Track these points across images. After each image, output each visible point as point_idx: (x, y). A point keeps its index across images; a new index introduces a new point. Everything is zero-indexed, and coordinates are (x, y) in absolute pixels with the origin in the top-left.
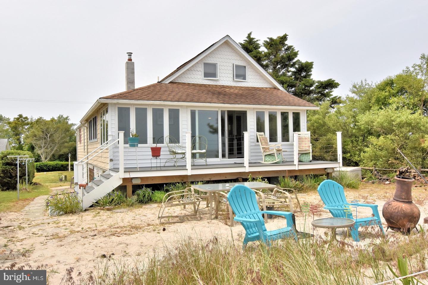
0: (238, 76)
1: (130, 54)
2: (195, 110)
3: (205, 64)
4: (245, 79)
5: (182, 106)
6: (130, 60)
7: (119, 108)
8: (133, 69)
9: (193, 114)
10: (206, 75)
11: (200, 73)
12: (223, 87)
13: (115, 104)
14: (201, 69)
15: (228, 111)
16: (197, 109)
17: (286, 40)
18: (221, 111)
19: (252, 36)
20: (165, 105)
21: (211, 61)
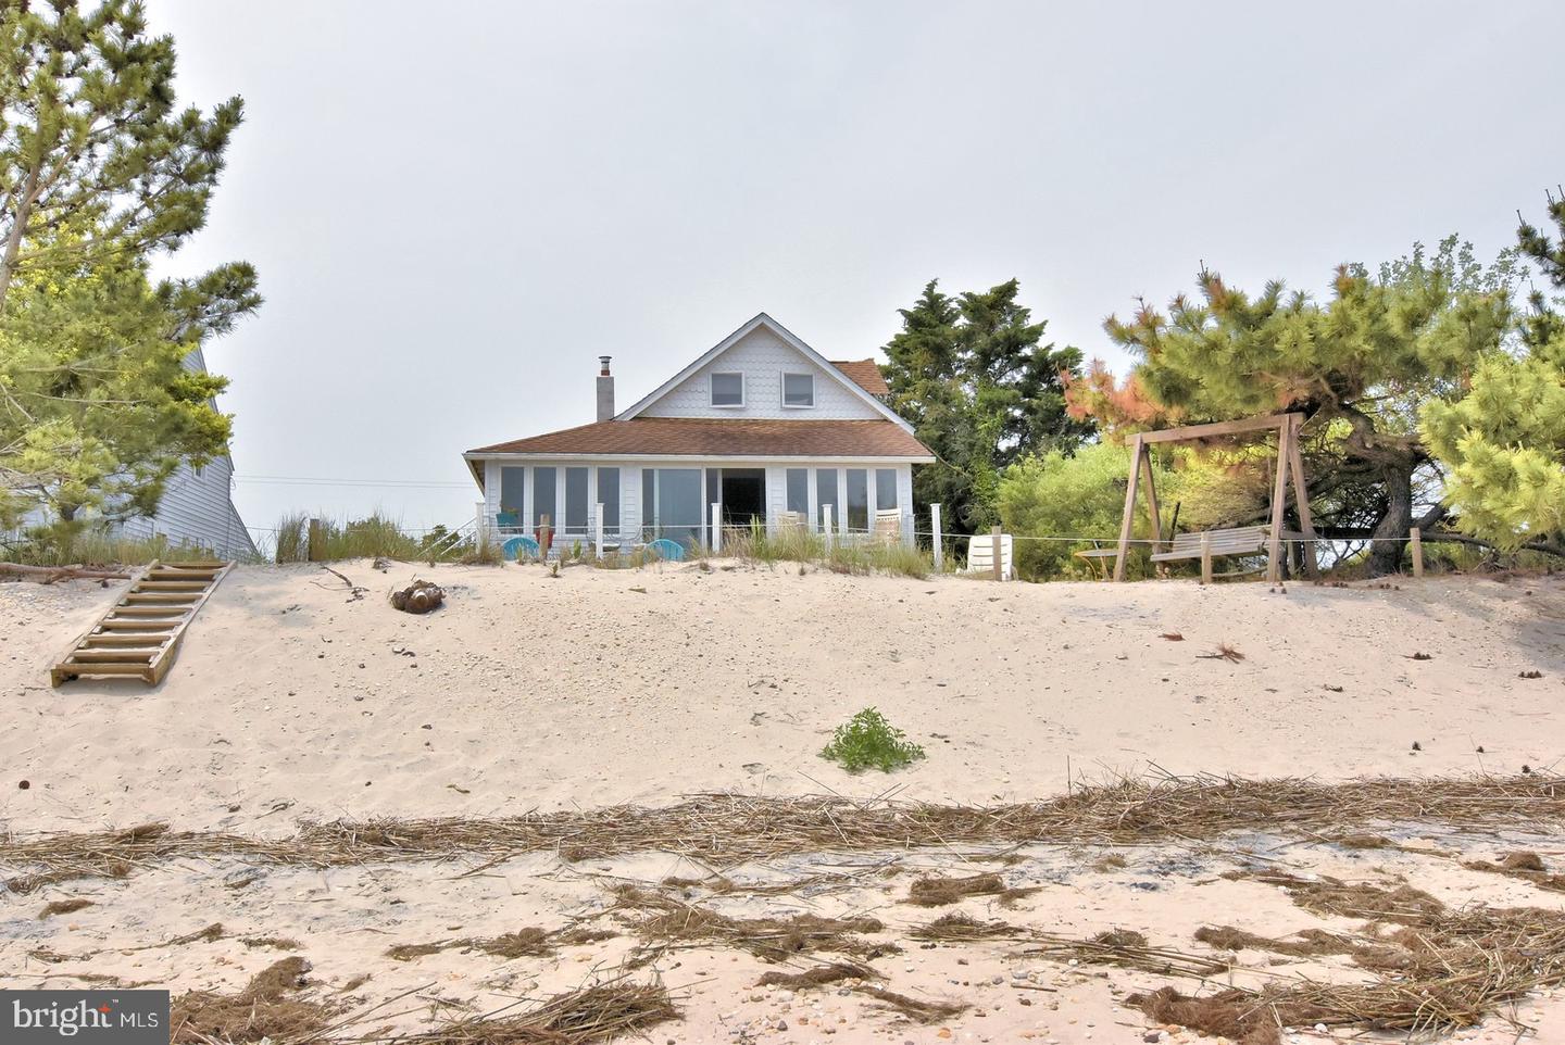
0: (790, 398)
1: (606, 360)
2: (652, 470)
3: (715, 377)
4: (811, 404)
5: (623, 462)
6: (606, 372)
7: (504, 469)
8: (612, 393)
9: (648, 477)
10: (718, 399)
11: (703, 396)
12: (755, 422)
13: (498, 461)
14: (705, 389)
15: (725, 471)
16: (656, 468)
17: (1014, 295)
18: (708, 470)
19: (937, 291)
20: (589, 462)
21: (727, 368)
